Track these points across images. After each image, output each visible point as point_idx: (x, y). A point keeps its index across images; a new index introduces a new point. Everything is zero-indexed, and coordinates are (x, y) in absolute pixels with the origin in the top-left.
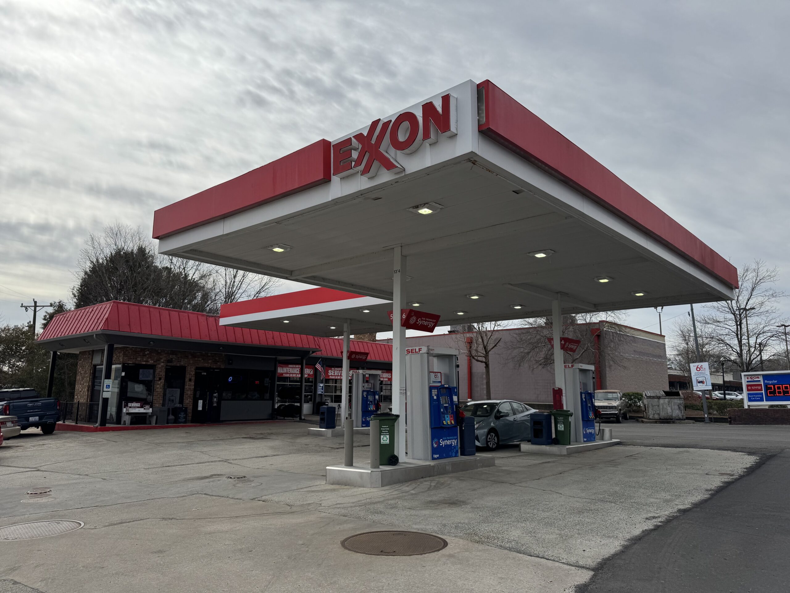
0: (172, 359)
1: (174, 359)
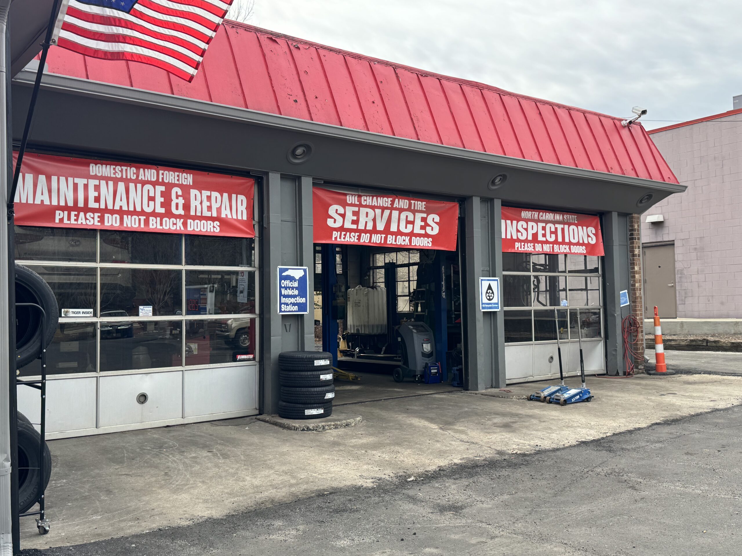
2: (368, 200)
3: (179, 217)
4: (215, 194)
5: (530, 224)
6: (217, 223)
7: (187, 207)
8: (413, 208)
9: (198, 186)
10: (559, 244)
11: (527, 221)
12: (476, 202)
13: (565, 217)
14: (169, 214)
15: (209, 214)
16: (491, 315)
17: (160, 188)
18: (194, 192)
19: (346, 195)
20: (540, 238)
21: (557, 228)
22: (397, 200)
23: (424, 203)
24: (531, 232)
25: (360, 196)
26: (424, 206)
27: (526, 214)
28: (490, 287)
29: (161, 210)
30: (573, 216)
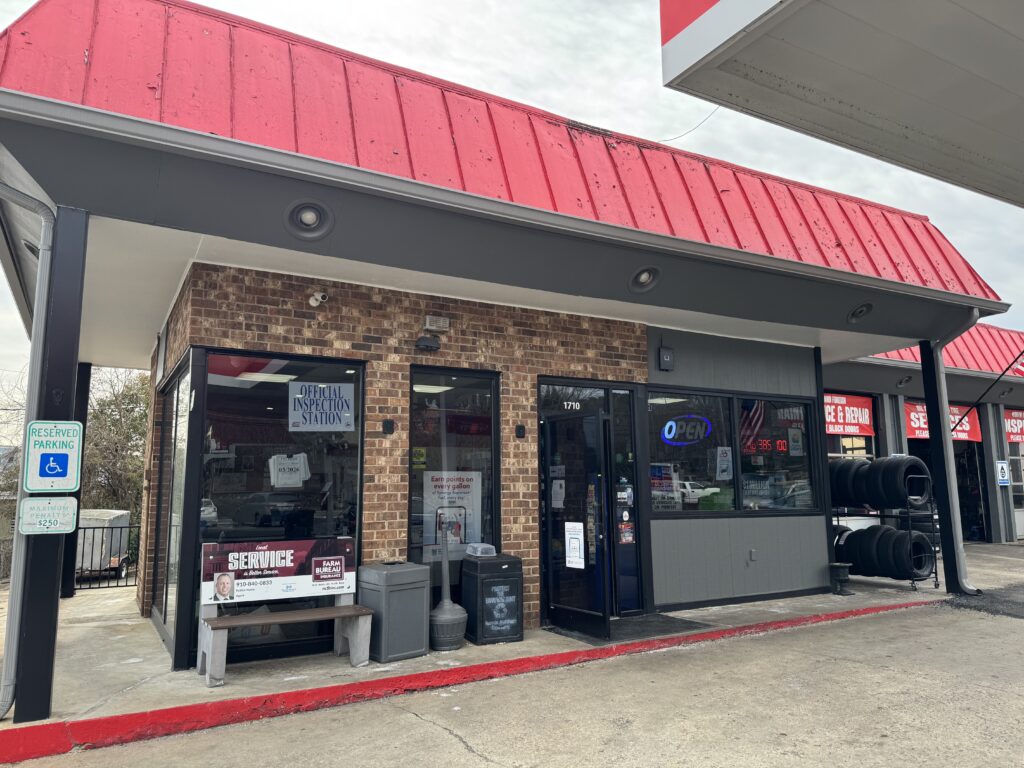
0: (435, 335)
1: (444, 339)
3: (841, 424)
4: (855, 409)
5: (1019, 421)
6: (857, 426)
7: (844, 418)
9: (849, 404)
11: (1016, 419)
12: (989, 406)
15: (853, 422)
16: (1004, 488)
18: (847, 408)
24: (1020, 427)
26: (959, 411)
27: (1015, 414)
28: (1002, 468)
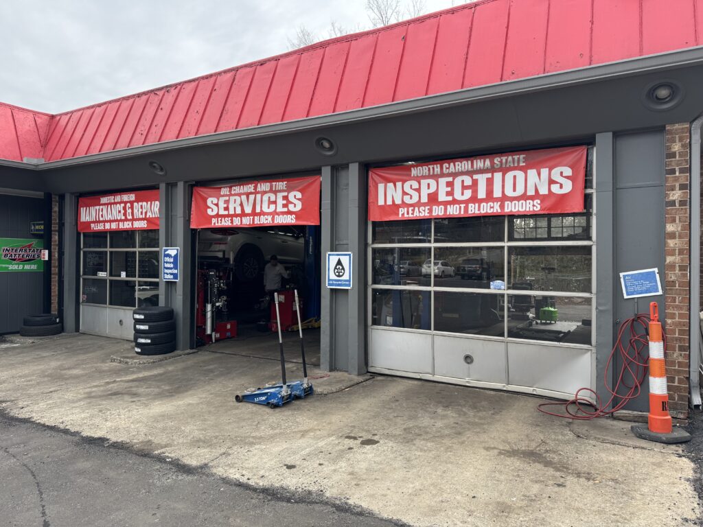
2: (236, 189)
3: (130, 220)
4: (144, 203)
6: (146, 222)
7: (133, 214)
8: (274, 189)
9: (137, 200)
10: (481, 201)
11: (419, 179)
12: (325, 172)
13: (497, 160)
14: (126, 220)
15: (141, 217)
17: (123, 205)
18: (135, 204)
19: (220, 188)
20: (442, 197)
21: (477, 180)
22: (259, 185)
23: (285, 183)
24: (426, 192)
25: (231, 187)
26: (285, 186)
27: (418, 171)
28: (339, 263)
29: (123, 218)
30: (516, 157)
